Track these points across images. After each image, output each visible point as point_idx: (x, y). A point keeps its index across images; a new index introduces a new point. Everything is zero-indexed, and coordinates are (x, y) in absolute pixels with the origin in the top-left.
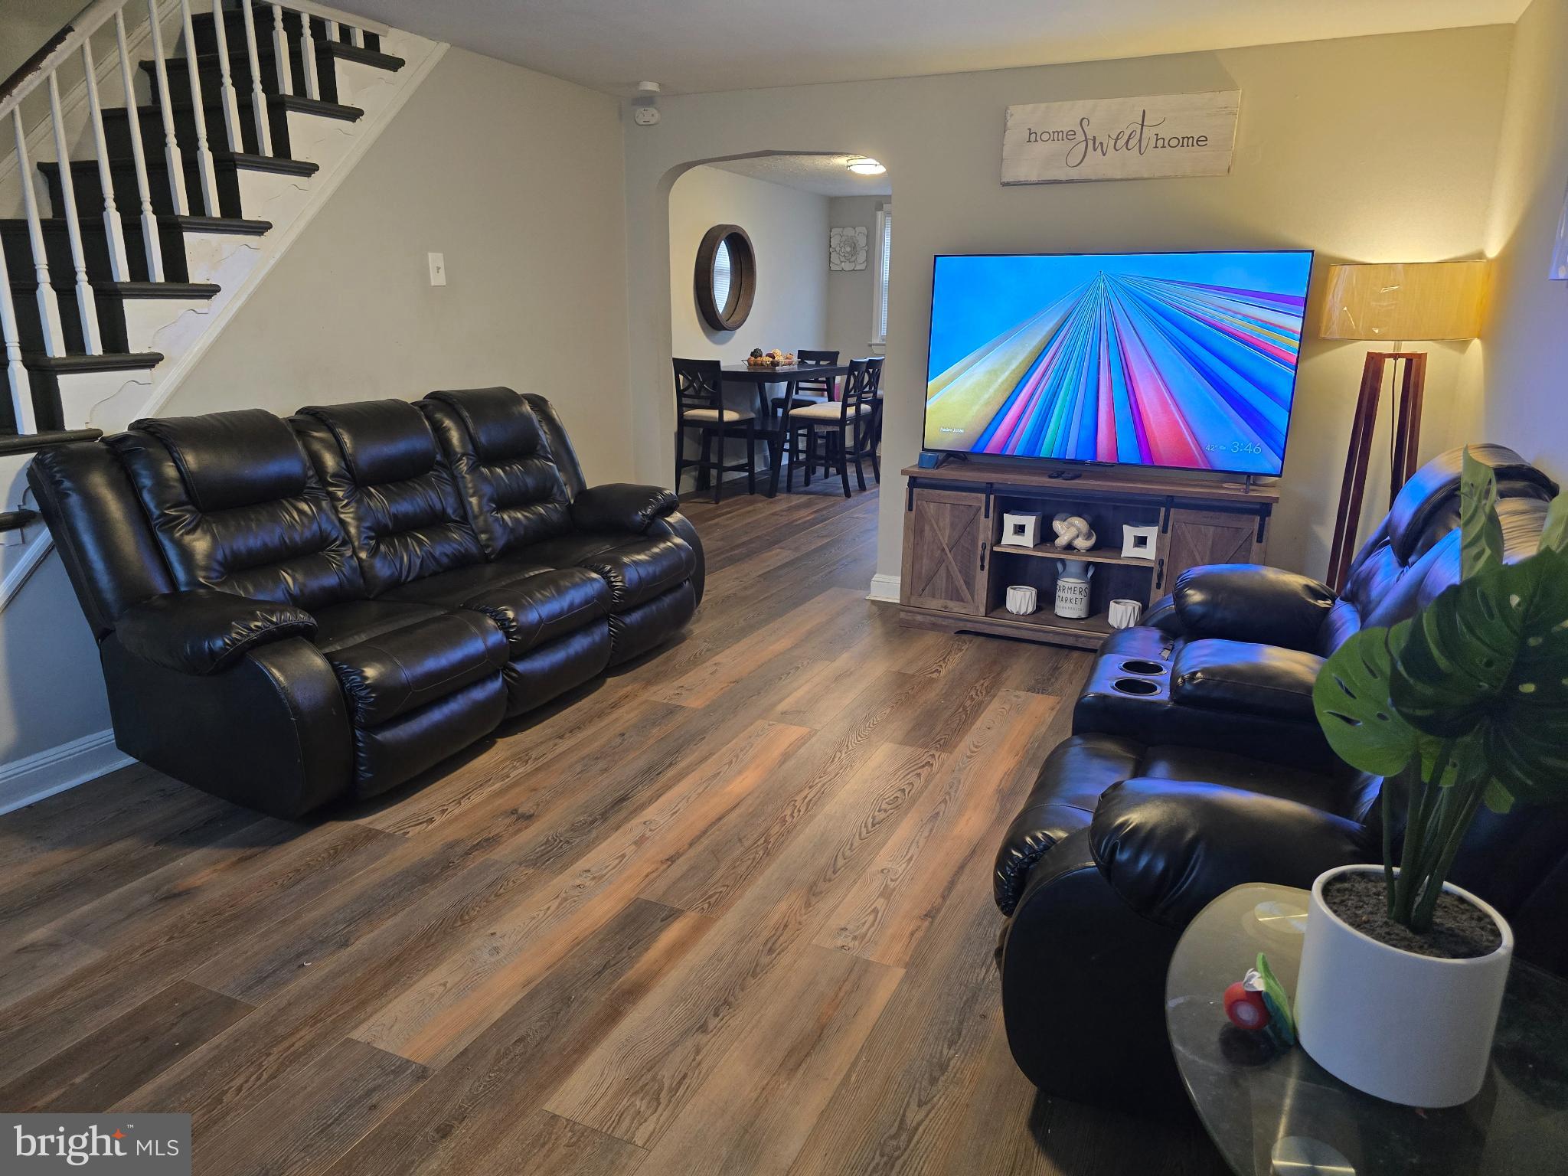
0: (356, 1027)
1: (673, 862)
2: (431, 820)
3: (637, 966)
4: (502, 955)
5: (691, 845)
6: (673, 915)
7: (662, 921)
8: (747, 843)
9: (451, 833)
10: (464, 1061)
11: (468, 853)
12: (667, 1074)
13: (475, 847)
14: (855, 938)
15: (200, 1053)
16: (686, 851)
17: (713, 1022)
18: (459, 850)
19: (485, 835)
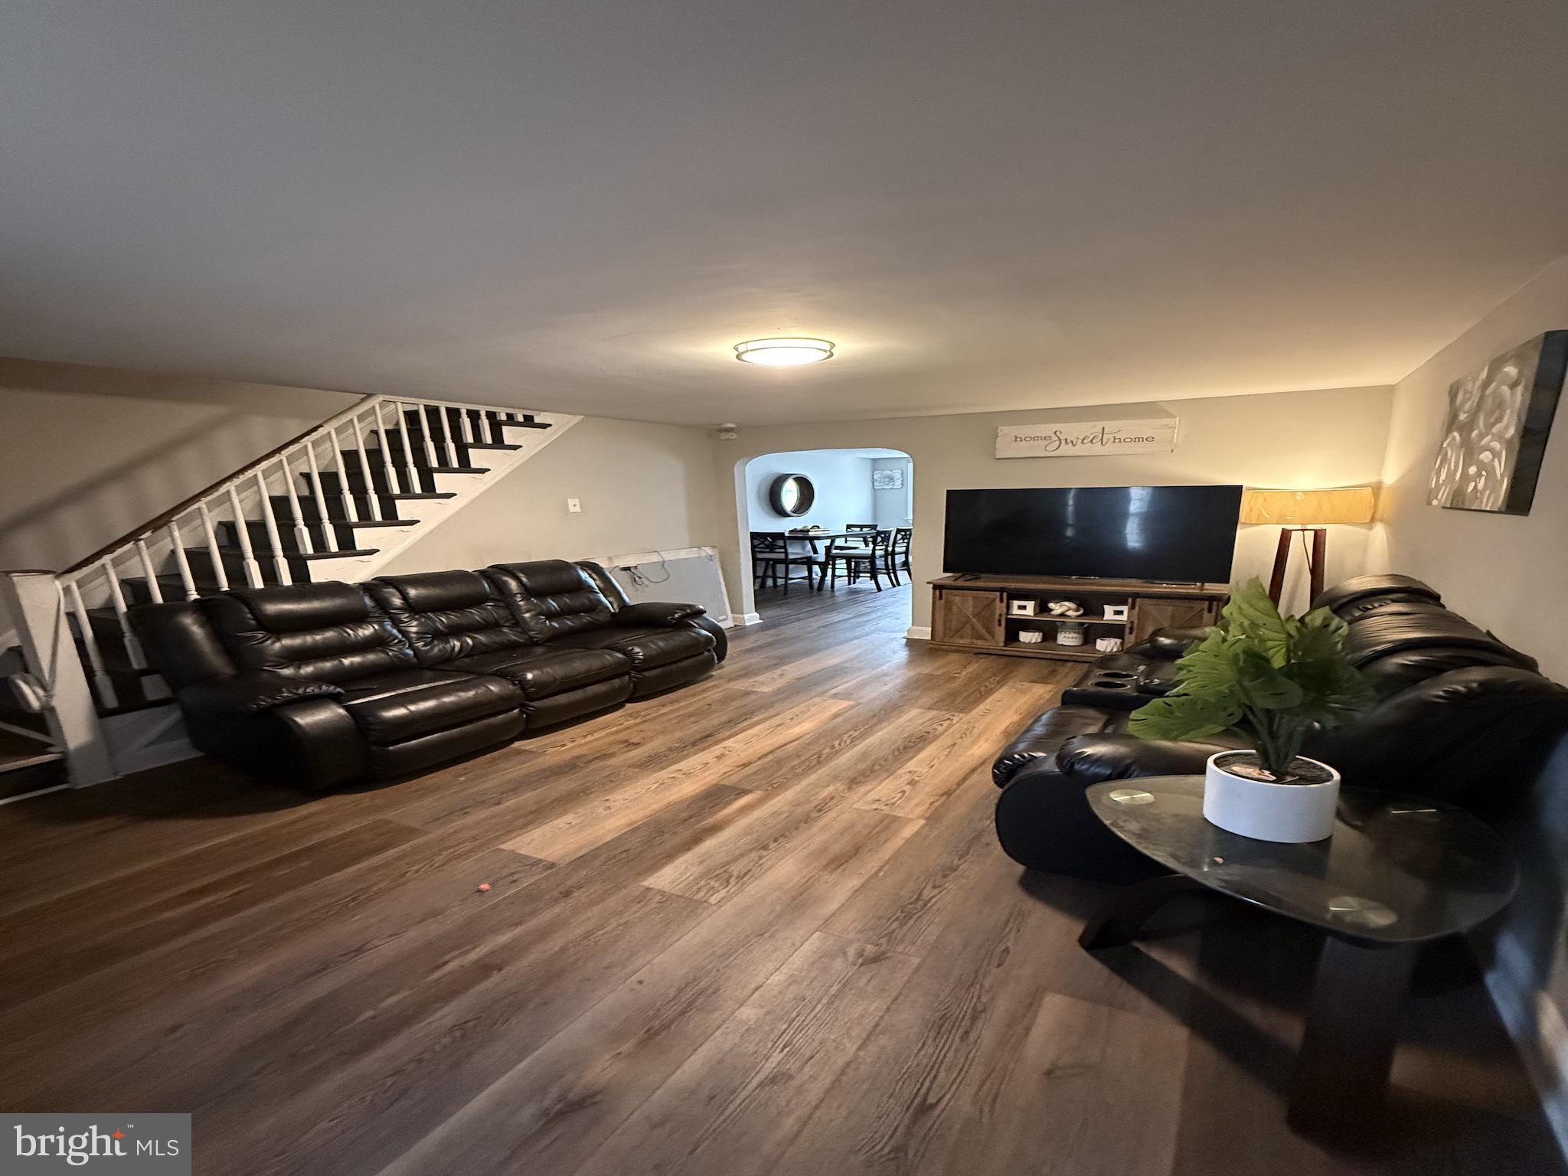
0: (504, 843)
1: (745, 767)
2: (564, 745)
3: (715, 817)
4: (613, 810)
5: (760, 758)
6: (745, 792)
7: (736, 795)
8: (803, 758)
9: (577, 752)
10: (581, 861)
11: (591, 761)
12: (735, 869)
13: (596, 758)
14: (886, 805)
15: (391, 853)
16: (756, 761)
17: (772, 846)
18: (584, 759)
19: (604, 752)
